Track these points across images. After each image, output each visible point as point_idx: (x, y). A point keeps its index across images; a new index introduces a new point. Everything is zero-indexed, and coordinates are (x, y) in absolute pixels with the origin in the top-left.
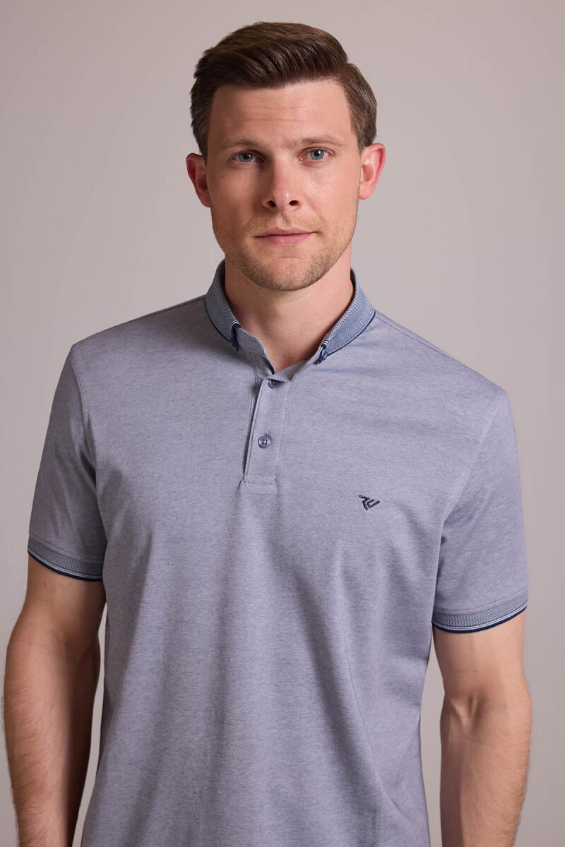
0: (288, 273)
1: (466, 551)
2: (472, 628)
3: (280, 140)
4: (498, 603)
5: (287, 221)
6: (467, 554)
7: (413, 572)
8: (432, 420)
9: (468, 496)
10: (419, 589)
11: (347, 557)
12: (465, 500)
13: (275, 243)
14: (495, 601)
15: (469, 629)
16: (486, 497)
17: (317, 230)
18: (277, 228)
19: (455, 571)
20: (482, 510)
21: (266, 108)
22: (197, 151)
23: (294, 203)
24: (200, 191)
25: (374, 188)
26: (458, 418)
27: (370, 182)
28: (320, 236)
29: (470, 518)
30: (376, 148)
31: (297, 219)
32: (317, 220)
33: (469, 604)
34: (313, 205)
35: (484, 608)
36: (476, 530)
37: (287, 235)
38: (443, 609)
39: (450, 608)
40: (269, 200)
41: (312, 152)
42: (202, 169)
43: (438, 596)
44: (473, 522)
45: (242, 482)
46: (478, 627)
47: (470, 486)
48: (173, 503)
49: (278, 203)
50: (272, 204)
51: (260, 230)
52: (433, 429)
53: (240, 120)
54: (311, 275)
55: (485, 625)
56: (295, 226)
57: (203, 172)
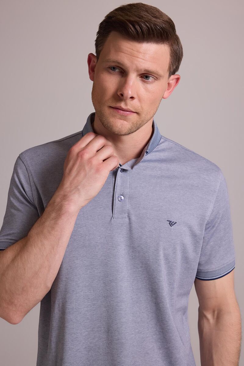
0: (120, 127)
1: (211, 242)
2: (215, 278)
3: (134, 67)
4: (225, 265)
5: (126, 104)
6: (211, 243)
7: (191, 254)
8: (195, 183)
9: (212, 216)
10: (193, 262)
11: (164, 249)
12: (211, 218)
13: (118, 112)
14: (224, 264)
15: (213, 278)
16: (220, 217)
17: (138, 112)
18: (120, 106)
19: (206, 252)
20: (218, 223)
21: (132, 50)
22: (94, 53)
23: (132, 98)
24: (91, 72)
25: (170, 94)
26: (206, 181)
27: (169, 91)
28: (139, 115)
29: (213, 227)
30: (176, 77)
31: (131, 105)
32: (140, 108)
33: (214, 267)
34: (140, 100)
35: (219, 268)
36: (215, 232)
37: (124, 111)
38: (201, 270)
39: (204, 269)
40: (121, 93)
41: (145, 76)
42: (94, 62)
43: (199, 264)
44: (215, 229)
45: (112, 218)
46: (217, 277)
47: (213, 212)
48: (79, 229)
49: (125, 95)
50: (122, 95)
51: (113, 105)
52: (196, 187)
53: (119, 50)
54: (130, 130)
55: (221, 276)
56: (129, 107)
57: (94, 64)
